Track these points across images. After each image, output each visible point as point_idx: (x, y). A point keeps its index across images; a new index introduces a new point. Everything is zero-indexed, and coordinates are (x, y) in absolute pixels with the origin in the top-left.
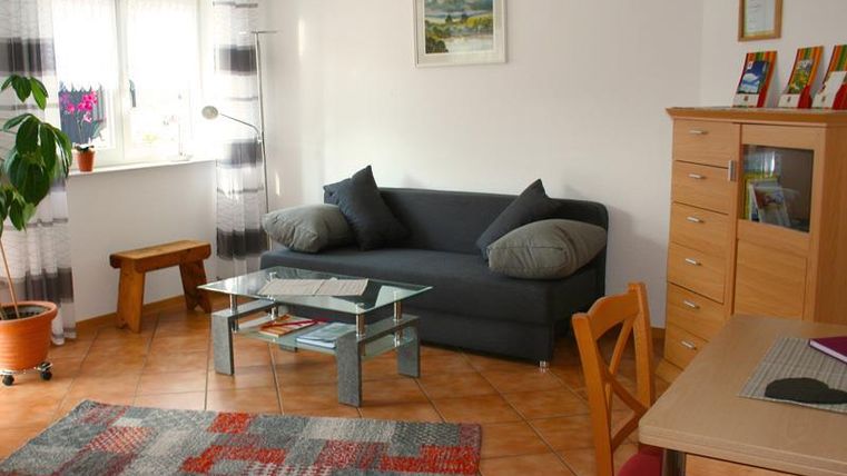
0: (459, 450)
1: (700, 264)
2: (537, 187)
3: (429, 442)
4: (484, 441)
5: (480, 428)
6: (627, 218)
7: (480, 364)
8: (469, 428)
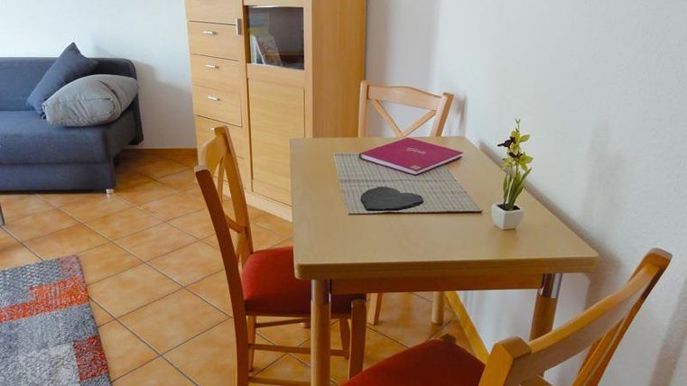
0: (65, 283)
1: (219, 100)
2: (73, 49)
3: (35, 282)
4: (84, 269)
5: (77, 258)
6: (150, 69)
7: (56, 200)
8: (67, 260)
